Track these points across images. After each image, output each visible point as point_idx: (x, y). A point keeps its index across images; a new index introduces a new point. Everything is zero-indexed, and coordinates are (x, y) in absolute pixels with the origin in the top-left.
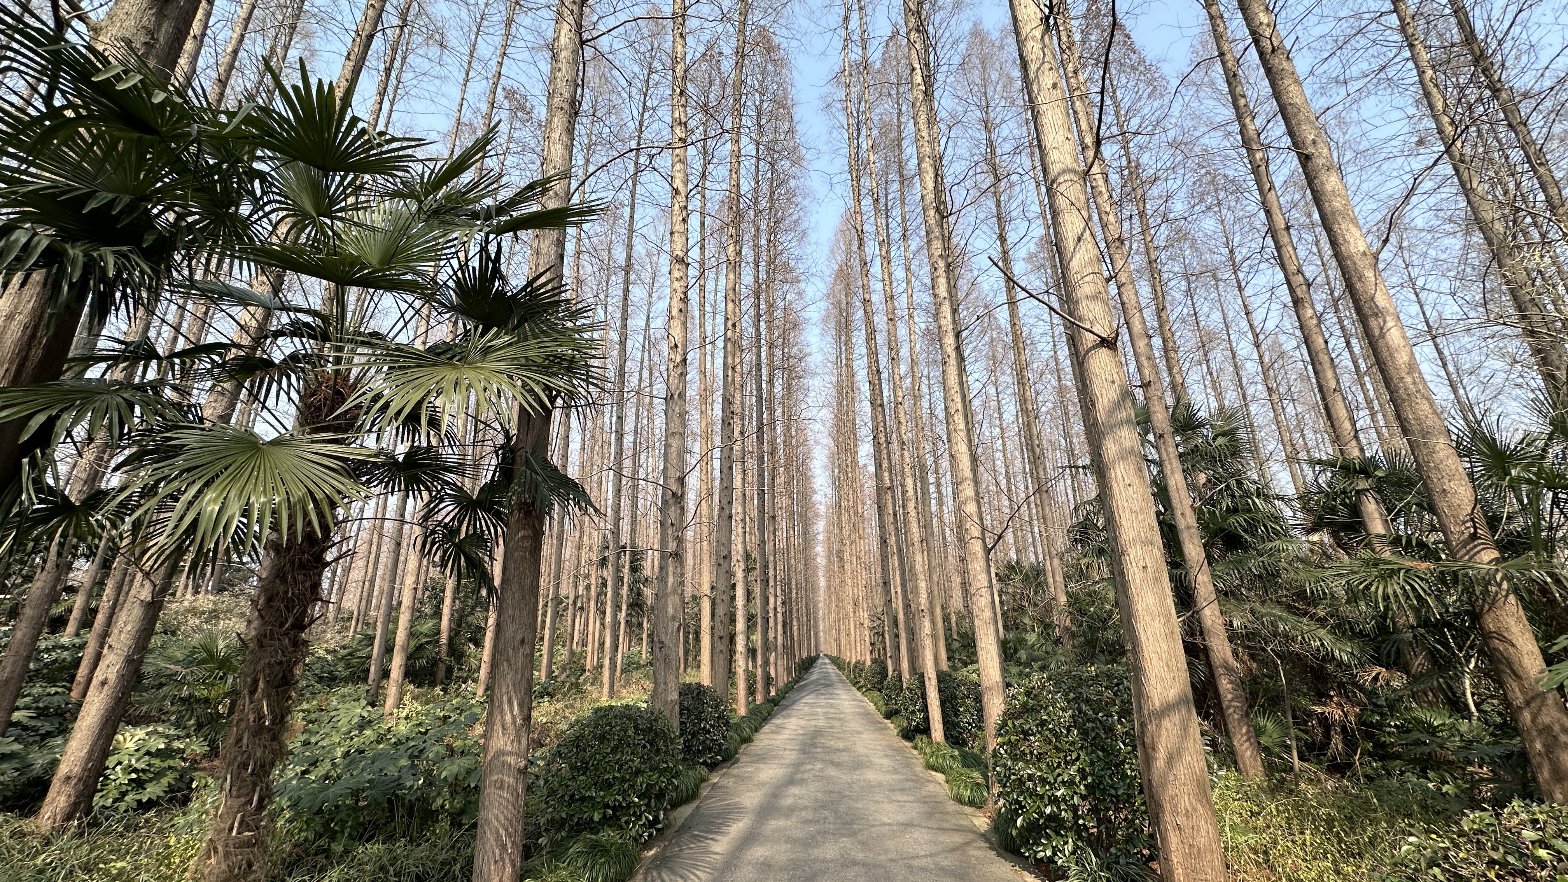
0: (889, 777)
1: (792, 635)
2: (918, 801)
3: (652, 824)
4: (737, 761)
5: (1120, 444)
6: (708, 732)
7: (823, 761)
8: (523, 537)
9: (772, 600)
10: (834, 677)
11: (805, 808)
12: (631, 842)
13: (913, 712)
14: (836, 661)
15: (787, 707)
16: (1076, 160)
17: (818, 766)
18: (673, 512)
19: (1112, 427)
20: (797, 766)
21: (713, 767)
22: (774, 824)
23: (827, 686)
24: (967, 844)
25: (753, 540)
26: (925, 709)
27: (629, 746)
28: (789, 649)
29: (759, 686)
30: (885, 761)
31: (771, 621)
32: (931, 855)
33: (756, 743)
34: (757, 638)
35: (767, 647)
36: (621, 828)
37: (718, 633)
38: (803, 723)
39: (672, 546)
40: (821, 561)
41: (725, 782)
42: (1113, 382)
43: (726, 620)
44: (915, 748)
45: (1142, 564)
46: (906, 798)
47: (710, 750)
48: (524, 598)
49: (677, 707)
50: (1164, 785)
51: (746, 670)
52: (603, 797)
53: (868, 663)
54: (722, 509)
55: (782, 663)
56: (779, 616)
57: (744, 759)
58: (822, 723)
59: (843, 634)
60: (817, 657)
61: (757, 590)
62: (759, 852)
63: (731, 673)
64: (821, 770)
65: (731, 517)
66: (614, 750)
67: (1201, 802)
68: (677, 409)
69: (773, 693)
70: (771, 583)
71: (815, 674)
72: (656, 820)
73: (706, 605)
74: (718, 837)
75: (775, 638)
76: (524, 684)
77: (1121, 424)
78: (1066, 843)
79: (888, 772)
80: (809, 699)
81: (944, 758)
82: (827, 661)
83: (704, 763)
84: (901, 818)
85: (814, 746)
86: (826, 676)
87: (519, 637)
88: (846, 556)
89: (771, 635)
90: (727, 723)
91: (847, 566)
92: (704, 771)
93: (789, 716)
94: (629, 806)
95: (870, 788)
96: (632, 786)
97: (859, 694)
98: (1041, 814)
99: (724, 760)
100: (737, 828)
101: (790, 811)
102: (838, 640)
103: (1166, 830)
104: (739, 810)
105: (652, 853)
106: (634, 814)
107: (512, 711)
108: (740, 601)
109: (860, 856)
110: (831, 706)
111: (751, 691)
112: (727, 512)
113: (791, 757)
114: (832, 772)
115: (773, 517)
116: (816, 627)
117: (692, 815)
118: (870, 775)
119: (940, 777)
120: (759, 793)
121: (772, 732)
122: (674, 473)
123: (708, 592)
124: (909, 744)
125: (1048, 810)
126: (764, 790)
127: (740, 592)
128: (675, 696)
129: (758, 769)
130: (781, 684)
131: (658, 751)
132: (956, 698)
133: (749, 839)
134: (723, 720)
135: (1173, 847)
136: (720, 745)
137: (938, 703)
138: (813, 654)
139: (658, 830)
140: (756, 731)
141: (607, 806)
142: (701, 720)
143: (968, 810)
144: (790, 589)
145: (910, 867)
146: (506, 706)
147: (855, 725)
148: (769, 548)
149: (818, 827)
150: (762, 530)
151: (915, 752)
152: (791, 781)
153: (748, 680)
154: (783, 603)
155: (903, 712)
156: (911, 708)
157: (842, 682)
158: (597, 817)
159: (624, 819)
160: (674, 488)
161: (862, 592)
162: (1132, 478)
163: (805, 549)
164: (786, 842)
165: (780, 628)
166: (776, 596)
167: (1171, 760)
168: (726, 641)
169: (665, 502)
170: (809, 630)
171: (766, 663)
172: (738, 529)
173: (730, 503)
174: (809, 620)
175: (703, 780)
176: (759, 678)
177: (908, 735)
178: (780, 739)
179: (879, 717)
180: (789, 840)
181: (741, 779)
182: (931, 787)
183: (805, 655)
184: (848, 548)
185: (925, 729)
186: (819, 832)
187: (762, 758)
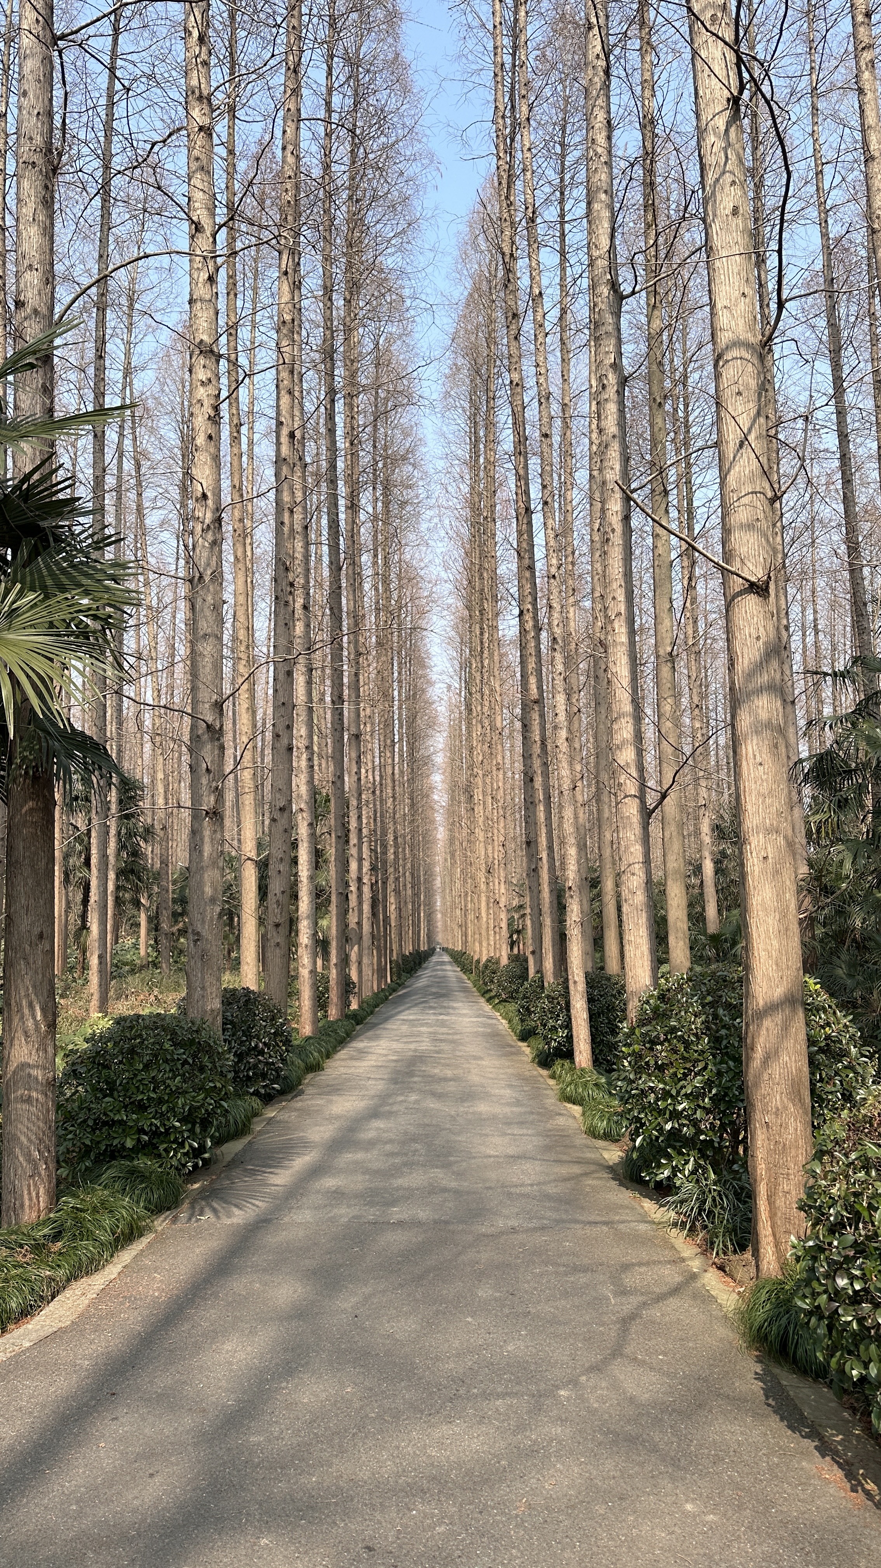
0: (507, 1110)
1: (386, 919)
2: (538, 1134)
3: (197, 1153)
4: (302, 1092)
5: (757, 714)
6: (262, 1053)
7: (421, 1091)
8: (31, 810)
9: (353, 866)
10: (453, 982)
11: (391, 1141)
12: (173, 1172)
13: (554, 1029)
14: (460, 959)
15: (375, 1026)
16: (752, 329)
17: (413, 1097)
18: (208, 752)
19: (748, 695)
20: (384, 1098)
21: (268, 1099)
22: (348, 1157)
23: (438, 996)
24: (586, 1174)
25: (325, 771)
26: (568, 1025)
27: (166, 1061)
28: (379, 940)
29: (334, 995)
30: (508, 1092)
31: (353, 898)
32: (539, 1184)
33: (328, 1071)
34: (330, 923)
35: (345, 937)
36: (159, 1156)
37: (272, 919)
38: (395, 1045)
39: (208, 802)
40: (440, 797)
41: (284, 1116)
42: (758, 638)
43: (284, 899)
44: (553, 1077)
45: (763, 854)
46: (525, 1131)
47: (264, 1076)
48: (38, 884)
49: (219, 1020)
50: (757, 1085)
51: (313, 972)
52: (136, 1121)
53: (504, 961)
54: (277, 736)
55: (370, 962)
56: (366, 889)
57: (310, 1090)
58: (425, 1045)
59: (471, 917)
60: (431, 952)
61: (331, 852)
62: (330, 1182)
63: (291, 978)
64: (416, 1102)
65: (290, 749)
66: (147, 1067)
67: (793, 1101)
68: (210, 599)
69: (354, 1006)
70: (353, 840)
71: (423, 979)
72: (202, 1149)
73: (250, 877)
74: (276, 1171)
75: (359, 924)
76: (46, 987)
77: (760, 691)
78: (687, 1162)
79: (508, 1104)
80: (409, 1015)
81: (585, 1085)
82: (446, 958)
83: (256, 1093)
84: (511, 1151)
85: (411, 1074)
86: (442, 981)
87: (36, 931)
88: (478, 795)
89: (353, 919)
90: (287, 1042)
91: (479, 809)
92: (256, 1103)
93: (377, 1037)
94: (167, 1133)
95: (481, 1120)
96: (172, 1110)
97: (488, 1008)
98: (661, 1130)
99: (282, 1092)
100: (300, 1162)
101: (371, 1144)
102: (463, 926)
103: (755, 1128)
104: (305, 1145)
105: (196, 1186)
106: (175, 1141)
107: (34, 1017)
108: (304, 870)
109: (454, 1184)
110: (443, 1024)
111: (321, 1002)
112: (285, 741)
113: (377, 1086)
114: (431, 1104)
115: (357, 737)
116: (430, 904)
117: (244, 1150)
118: (483, 1108)
119: (577, 1110)
120: (331, 1127)
121: (352, 1058)
122: (207, 696)
123: (253, 854)
124: (545, 1072)
125: (668, 1126)
126: (337, 1125)
127: (304, 855)
128: (216, 1004)
129: (330, 1102)
130: (367, 993)
131: (202, 1069)
132: (614, 1009)
133: (316, 1171)
134: (283, 1037)
135: (759, 1143)
136: (278, 1070)
137: (585, 1015)
138: (423, 947)
139: (203, 1160)
140: (328, 1056)
141: (142, 1131)
142: (250, 1038)
143: (601, 1143)
144: (384, 846)
145: (510, 1194)
146: (26, 1011)
147: (472, 1049)
148: (348, 781)
149: (405, 1159)
150: (338, 757)
151: (552, 1082)
152: (374, 1114)
153: (315, 986)
154: (374, 868)
155: (540, 1030)
156: (551, 1023)
157: (465, 990)
158: (129, 1144)
159: (162, 1147)
160: (210, 718)
161: (497, 853)
162: (765, 756)
163: (411, 781)
164: (364, 1173)
165: (366, 907)
166: (360, 860)
167: (767, 1060)
168: (284, 930)
169: (195, 738)
170: (416, 910)
171: (345, 961)
172: (300, 762)
173: (289, 727)
174: (416, 895)
175: (256, 1114)
176: (333, 983)
177: (545, 1060)
178: (363, 1067)
179: (512, 1039)
180: (366, 1171)
181: (305, 1112)
182: (561, 1121)
183: (408, 949)
184: (479, 781)
185: (566, 1052)
186: (405, 1164)
187: (335, 1089)
